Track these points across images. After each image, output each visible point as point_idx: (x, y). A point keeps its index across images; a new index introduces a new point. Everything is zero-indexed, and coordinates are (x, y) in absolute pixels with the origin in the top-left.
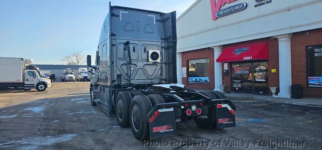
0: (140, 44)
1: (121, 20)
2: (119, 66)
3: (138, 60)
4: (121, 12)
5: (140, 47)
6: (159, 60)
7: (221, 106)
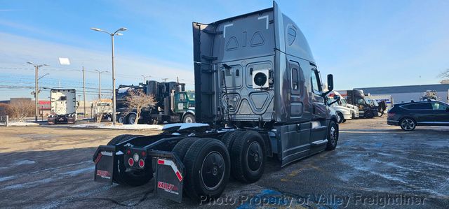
0: (244, 63)
1: (224, 37)
3: (241, 87)
4: (225, 26)
5: (244, 68)
6: (266, 85)
7: (163, 162)
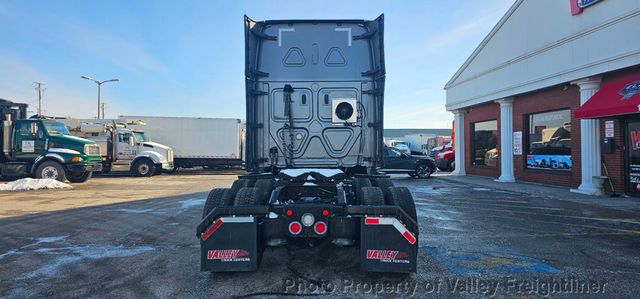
0: (315, 87)
1: (280, 45)
2: (274, 132)
3: (310, 120)
4: (280, 30)
5: (315, 94)
6: (353, 119)
7: (377, 221)
